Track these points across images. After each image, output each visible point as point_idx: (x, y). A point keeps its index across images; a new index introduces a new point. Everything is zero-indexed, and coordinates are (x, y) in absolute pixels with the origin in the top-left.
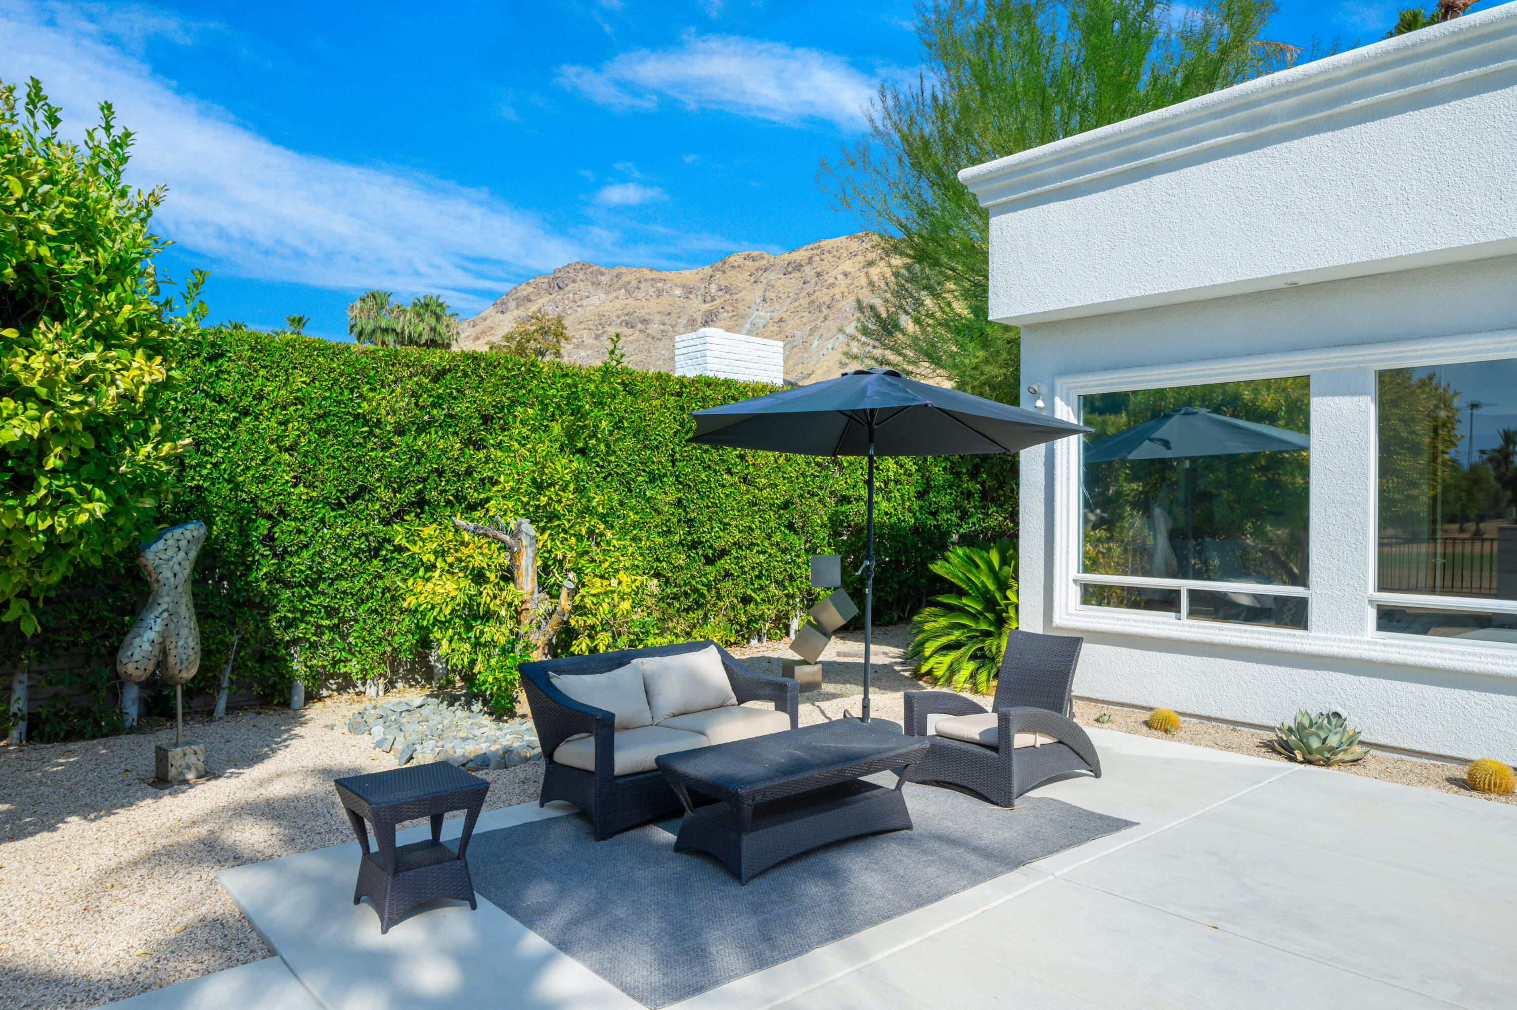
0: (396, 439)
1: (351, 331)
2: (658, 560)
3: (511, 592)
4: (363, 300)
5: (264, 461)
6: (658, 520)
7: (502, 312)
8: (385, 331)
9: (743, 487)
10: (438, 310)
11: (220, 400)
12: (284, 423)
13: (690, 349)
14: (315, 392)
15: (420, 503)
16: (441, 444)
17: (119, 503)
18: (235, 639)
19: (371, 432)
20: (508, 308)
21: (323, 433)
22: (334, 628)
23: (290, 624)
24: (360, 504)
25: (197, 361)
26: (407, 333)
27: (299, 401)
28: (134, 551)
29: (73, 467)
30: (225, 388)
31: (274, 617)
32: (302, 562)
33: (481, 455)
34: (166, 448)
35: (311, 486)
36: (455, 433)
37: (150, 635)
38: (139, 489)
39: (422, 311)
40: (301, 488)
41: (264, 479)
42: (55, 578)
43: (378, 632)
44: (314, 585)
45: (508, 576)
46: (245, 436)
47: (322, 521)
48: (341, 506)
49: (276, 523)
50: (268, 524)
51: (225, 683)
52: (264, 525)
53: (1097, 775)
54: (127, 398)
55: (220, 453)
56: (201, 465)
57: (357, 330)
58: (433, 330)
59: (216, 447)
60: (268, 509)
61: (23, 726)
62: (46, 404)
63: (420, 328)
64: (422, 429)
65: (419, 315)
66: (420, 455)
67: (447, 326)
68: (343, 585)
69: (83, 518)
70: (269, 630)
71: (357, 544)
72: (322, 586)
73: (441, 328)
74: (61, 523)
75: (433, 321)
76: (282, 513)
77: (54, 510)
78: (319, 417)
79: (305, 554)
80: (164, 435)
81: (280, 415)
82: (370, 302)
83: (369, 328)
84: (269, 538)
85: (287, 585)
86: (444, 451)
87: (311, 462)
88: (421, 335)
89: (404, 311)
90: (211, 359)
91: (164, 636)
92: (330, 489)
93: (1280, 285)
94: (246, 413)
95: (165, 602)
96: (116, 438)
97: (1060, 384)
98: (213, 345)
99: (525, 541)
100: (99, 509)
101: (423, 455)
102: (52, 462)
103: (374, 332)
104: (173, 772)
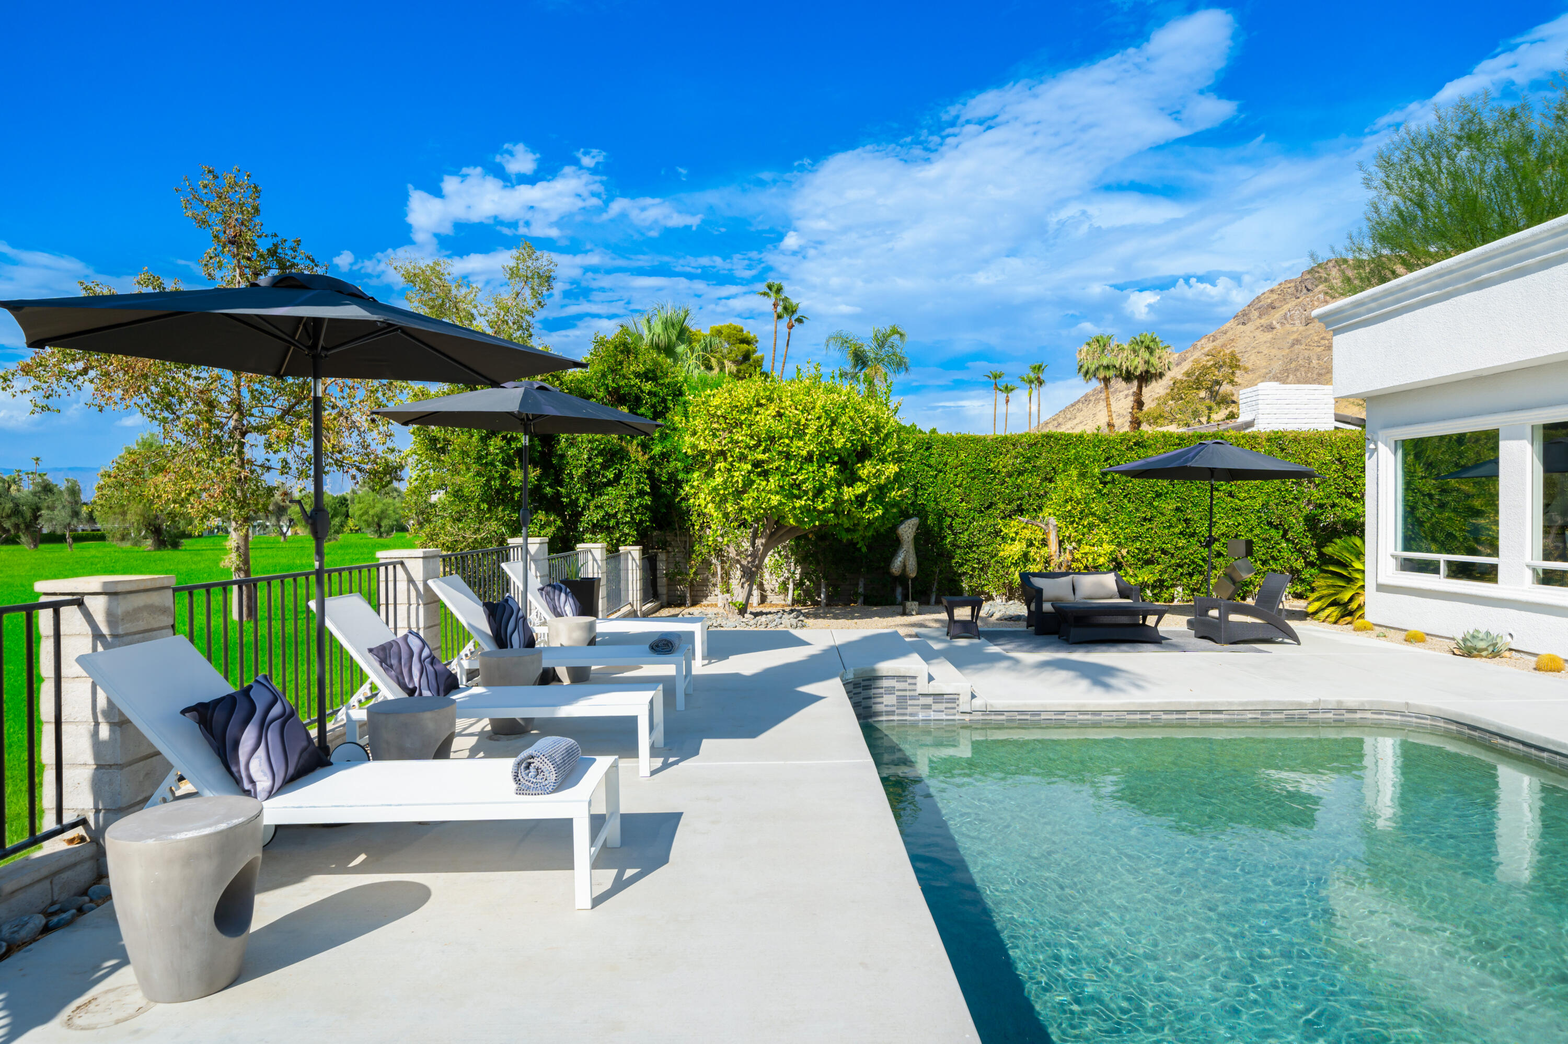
0: (1007, 479)
1: (1080, 370)
2: (1164, 543)
3: (1044, 551)
4: (1089, 344)
5: (948, 492)
6: (1163, 519)
7: (1244, 324)
8: (1107, 367)
9: (1229, 499)
10: (1152, 345)
11: (930, 466)
12: (957, 475)
13: (1249, 400)
14: (970, 461)
15: (1020, 511)
16: (1030, 481)
17: (886, 511)
18: (937, 570)
19: (995, 477)
20: (1250, 319)
21: (973, 479)
22: (982, 569)
23: (961, 565)
24: (990, 511)
25: (921, 451)
26: (1124, 368)
27: (962, 465)
28: (895, 528)
29: (874, 500)
30: (932, 461)
31: (954, 561)
32: (965, 537)
33: (1053, 485)
34: (899, 492)
35: (967, 502)
36: (1038, 475)
37: (900, 559)
38: (893, 506)
39: (1137, 348)
40: (964, 504)
41: (948, 500)
42: (870, 534)
43: (1001, 572)
44: (970, 547)
45: (1044, 543)
46: (940, 482)
47: (973, 518)
48: (982, 512)
49: (953, 519)
50: (950, 519)
51: (934, 589)
52: (949, 520)
53: (1299, 644)
54: (888, 477)
55: (931, 489)
56: (923, 494)
57: (1084, 370)
58: (1147, 362)
59: (929, 486)
60: (950, 513)
61: (862, 598)
62: (867, 482)
63: (1136, 363)
64: (1020, 474)
65: (1134, 351)
66: (1019, 487)
67: (1159, 358)
68: (983, 548)
69: (876, 515)
70: (951, 567)
71: (989, 530)
72: (974, 549)
73: (1154, 360)
74: (871, 516)
75: (1146, 355)
76: (956, 515)
77: (869, 513)
78: (971, 471)
79: (966, 533)
80: (899, 489)
81: (955, 471)
82: (1095, 346)
83: (1093, 368)
84: (950, 527)
85: (959, 547)
86: (1031, 484)
87: (968, 492)
88: (1136, 368)
89: (1123, 349)
90: (927, 449)
91: (905, 559)
92: (976, 504)
93: (1471, 376)
94: (941, 471)
95: (905, 547)
96: (886, 490)
97: (1382, 434)
98: (928, 443)
99: (1051, 527)
100: (880, 512)
101: (1021, 487)
102: (869, 499)
103: (1097, 369)
104: (907, 611)
